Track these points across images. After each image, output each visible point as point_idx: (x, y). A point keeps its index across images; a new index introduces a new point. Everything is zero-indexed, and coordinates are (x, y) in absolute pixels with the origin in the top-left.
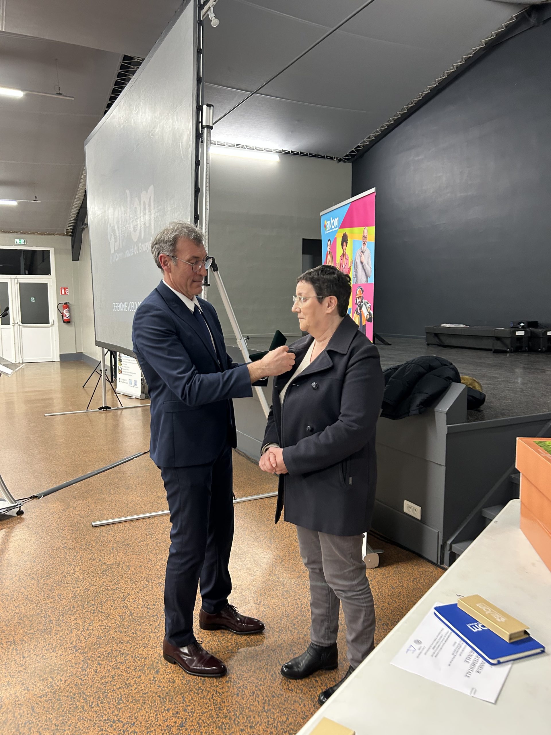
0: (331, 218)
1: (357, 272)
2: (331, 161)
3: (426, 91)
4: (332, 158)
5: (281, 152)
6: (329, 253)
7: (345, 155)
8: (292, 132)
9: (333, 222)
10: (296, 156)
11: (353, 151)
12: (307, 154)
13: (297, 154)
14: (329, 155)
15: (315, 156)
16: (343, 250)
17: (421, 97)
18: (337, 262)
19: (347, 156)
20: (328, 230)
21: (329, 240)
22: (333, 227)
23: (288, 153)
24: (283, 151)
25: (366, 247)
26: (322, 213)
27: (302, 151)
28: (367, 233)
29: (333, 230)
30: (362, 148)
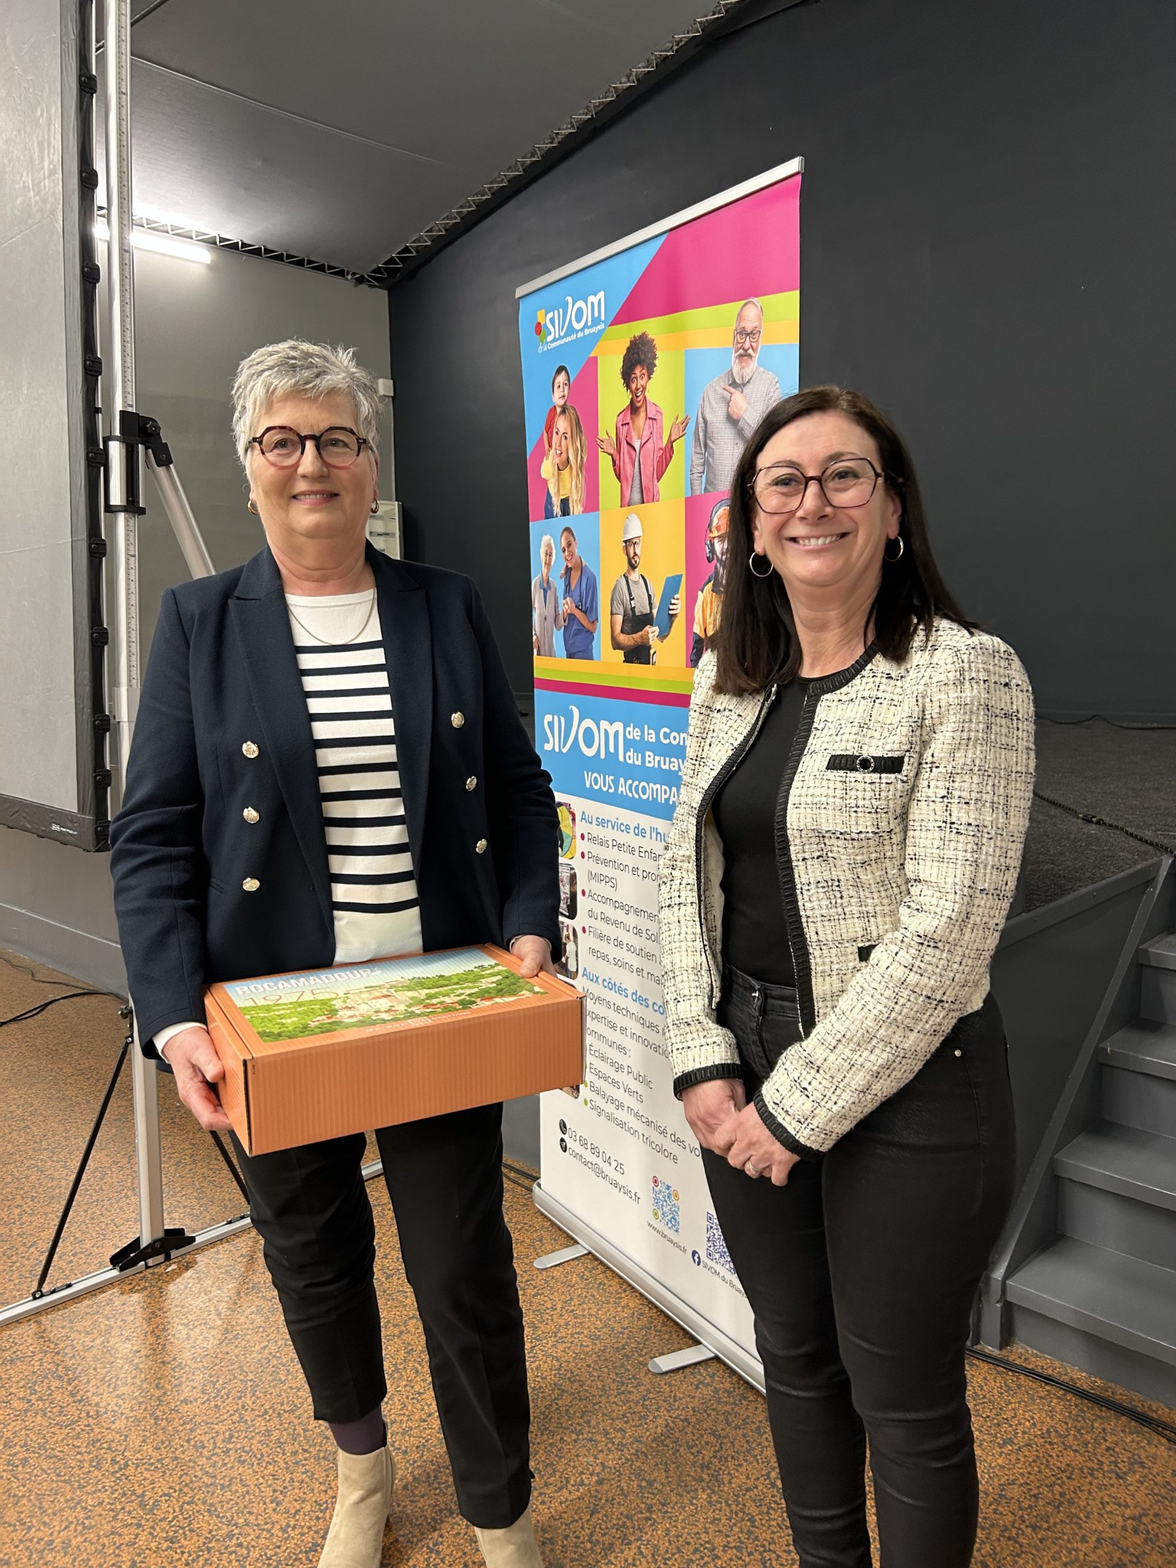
0: (570, 299)
1: (711, 455)
2: (338, 280)
3: (567, 129)
4: (341, 273)
5: (215, 243)
6: (563, 411)
7: (374, 267)
8: (246, 189)
9: (580, 310)
10: (254, 259)
11: (392, 261)
12: (282, 254)
13: (257, 252)
14: (333, 264)
15: (300, 263)
16: (634, 394)
17: (556, 141)
18: (602, 435)
19: (378, 270)
20: (555, 340)
21: (561, 369)
22: (578, 326)
23: (234, 246)
24: (222, 240)
25: (752, 365)
26: (520, 292)
27: (270, 247)
28: (760, 320)
29: (580, 335)
30: (415, 254)
